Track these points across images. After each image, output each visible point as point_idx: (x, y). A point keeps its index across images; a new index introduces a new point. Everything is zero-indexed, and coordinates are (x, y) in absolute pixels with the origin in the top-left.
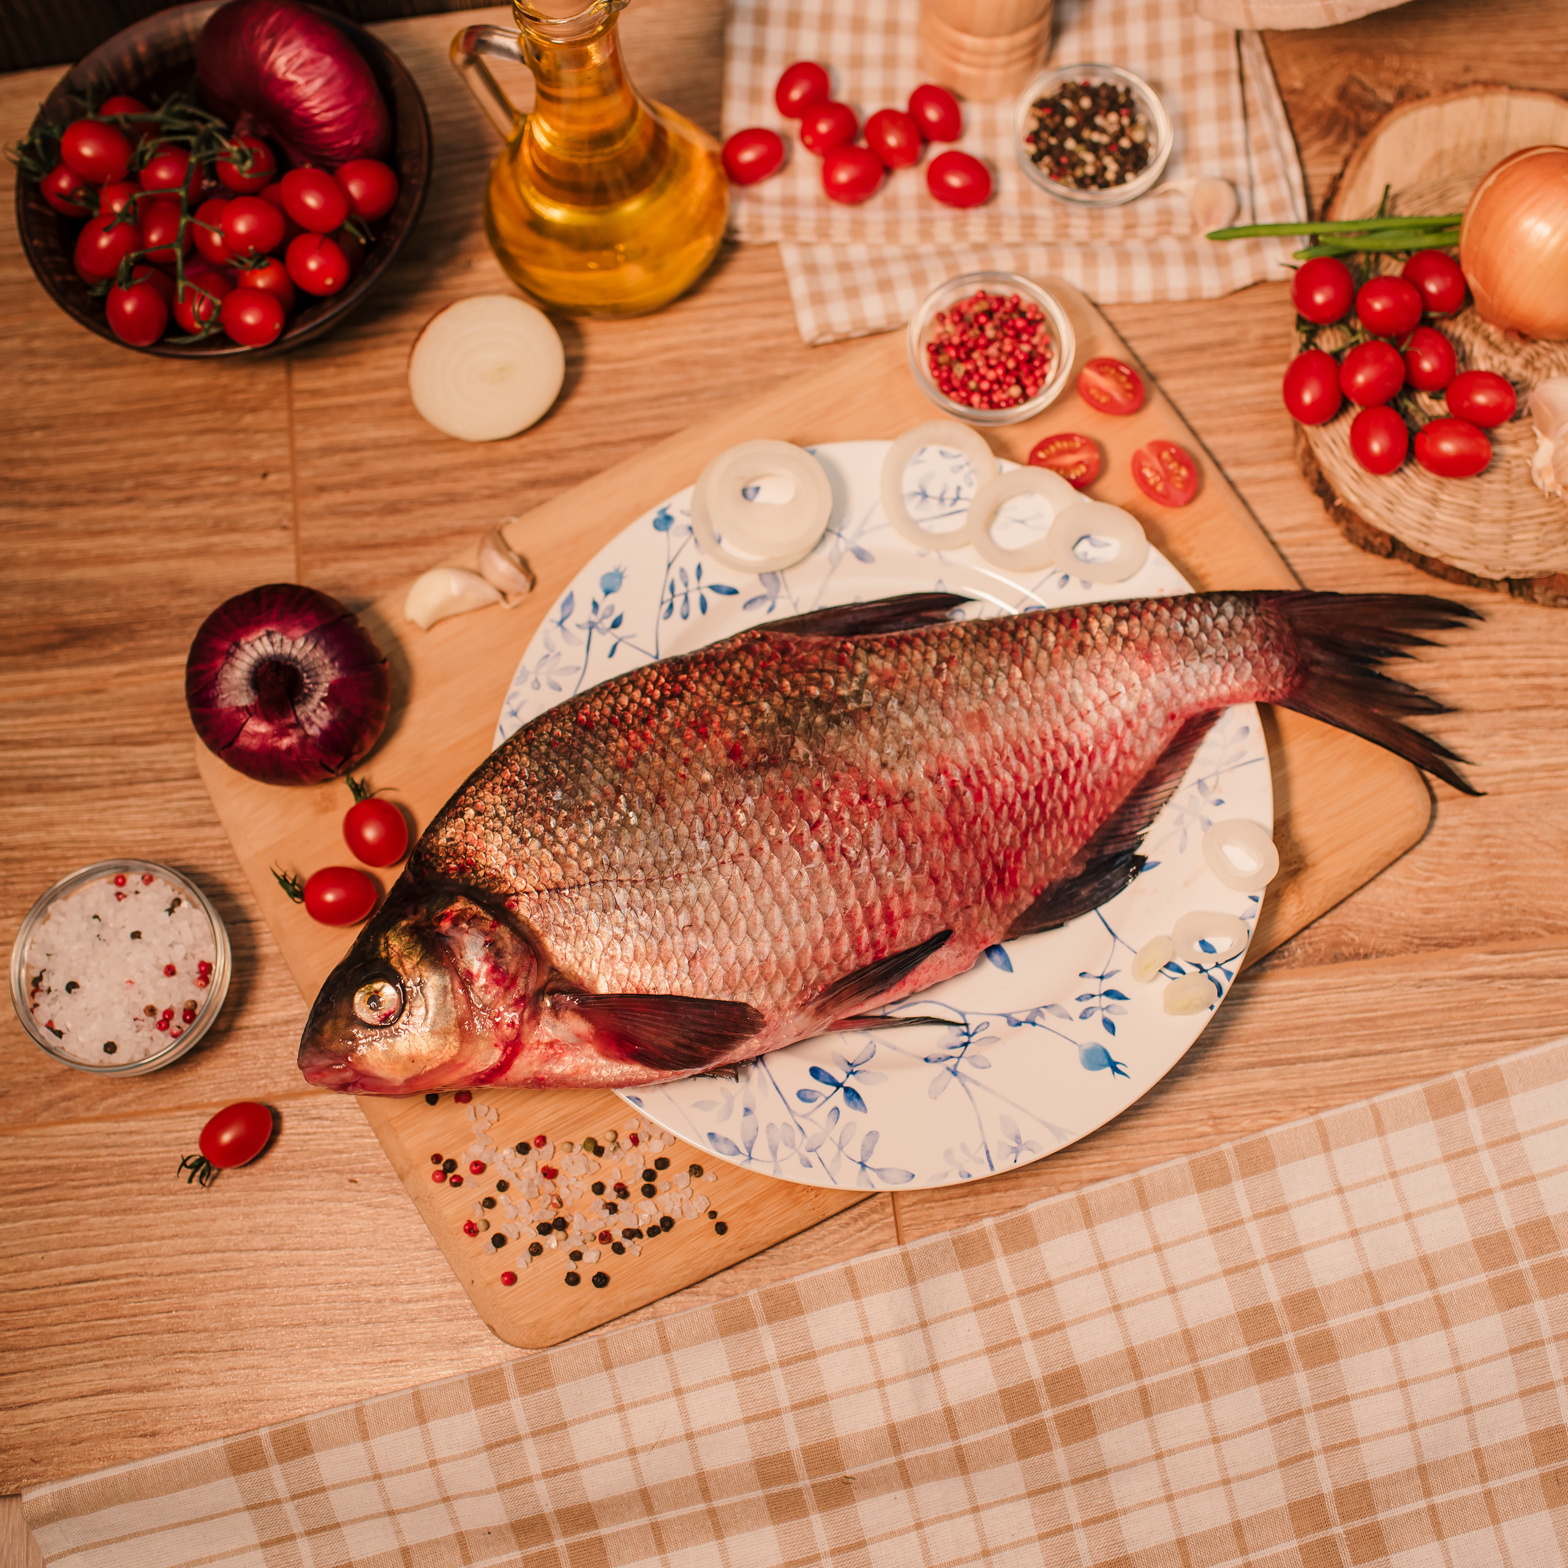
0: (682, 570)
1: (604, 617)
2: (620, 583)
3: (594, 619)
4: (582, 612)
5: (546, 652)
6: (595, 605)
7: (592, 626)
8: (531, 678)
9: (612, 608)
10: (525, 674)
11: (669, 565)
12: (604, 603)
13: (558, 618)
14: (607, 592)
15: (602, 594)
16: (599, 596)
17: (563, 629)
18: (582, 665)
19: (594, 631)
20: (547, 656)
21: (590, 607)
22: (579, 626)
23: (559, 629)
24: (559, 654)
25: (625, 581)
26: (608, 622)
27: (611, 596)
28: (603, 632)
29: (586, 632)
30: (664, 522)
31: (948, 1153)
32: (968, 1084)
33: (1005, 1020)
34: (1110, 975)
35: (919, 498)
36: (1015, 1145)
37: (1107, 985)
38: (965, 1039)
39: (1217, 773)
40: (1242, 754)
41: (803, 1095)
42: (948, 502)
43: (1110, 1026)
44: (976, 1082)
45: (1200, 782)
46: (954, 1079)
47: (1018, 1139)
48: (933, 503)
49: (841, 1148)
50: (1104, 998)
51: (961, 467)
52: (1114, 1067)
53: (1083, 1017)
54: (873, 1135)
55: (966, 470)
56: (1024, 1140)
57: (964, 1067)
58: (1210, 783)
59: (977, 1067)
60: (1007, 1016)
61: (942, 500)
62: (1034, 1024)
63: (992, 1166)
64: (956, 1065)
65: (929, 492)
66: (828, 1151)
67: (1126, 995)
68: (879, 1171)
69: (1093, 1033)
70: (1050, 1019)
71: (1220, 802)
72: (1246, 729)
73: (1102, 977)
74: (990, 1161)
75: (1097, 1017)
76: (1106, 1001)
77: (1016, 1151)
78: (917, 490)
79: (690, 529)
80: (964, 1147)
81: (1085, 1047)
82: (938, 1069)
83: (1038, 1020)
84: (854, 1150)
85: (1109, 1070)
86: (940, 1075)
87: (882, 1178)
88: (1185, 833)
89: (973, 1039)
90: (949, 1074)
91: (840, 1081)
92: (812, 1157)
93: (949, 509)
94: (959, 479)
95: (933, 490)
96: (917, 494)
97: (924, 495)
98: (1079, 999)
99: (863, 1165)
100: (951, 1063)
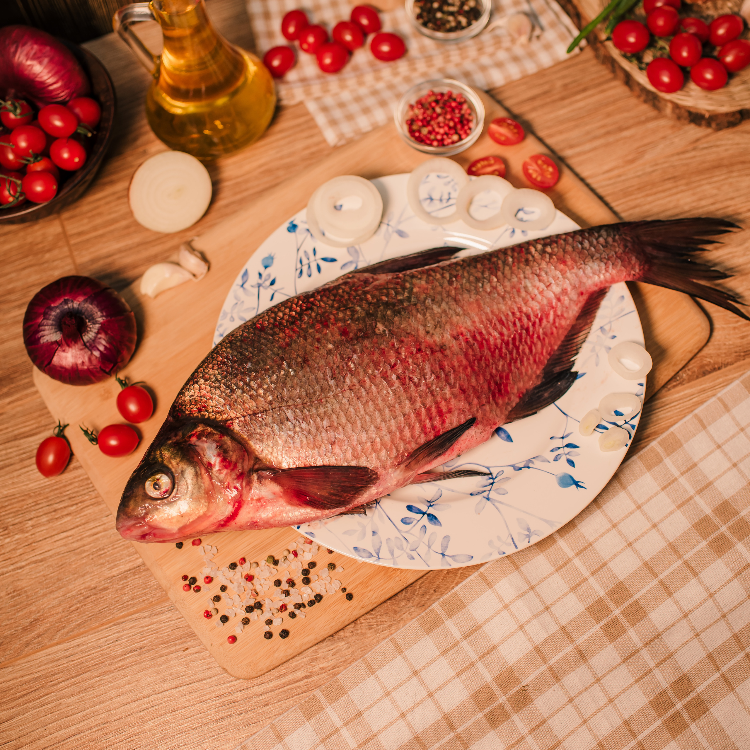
0: (305, 252)
1: (266, 280)
2: (272, 262)
3: (260, 281)
4: (253, 279)
5: (235, 301)
6: (260, 275)
7: (259, 286)
8: (229, 316)
9: (269, 275)
10: (225, 314)
11: (298, 250)
12: (265, 273)
13: (241, 283)
14: (266, 267)
15: (263, 268)
16: (262, 270)
17: (244, 289)
18: (256, 306)
19: (261, 288)
20: (236, 304)
21: (258, 276)
22: (252, 286)
23: (241, 289)
24: (243, 302)
25: (275, 261)
26: (268, 283)
27: (268, 269)
28: (266, 288)
29: (257, 289)
30: (293, 228)
31: (490, 542)
32: (496, 504)
33: (512, 468)
34: (567, 436)
35: (429, 201)
36: (528, 533)
37: (566, 441)
38: (491, 481)
39: (610, 322)
40: (622, 310)
41: (404, 521)
42: (444, 201)
43: (571, 463)
44: (501, 502)
45: (601, 328)
46: (488, 502)
47: (528, 530)
48: (436, 202)
49: (429, 547)
50: (565, 448)
51: (449, 182)
52: (577, 484)
53: (556, 460)
54: (447, 538)
55: (452, 183)
56: (532, 530)
57: (492, 495)
58: (607, 328)
59: (500, 494)
60: (513, 466)
61: (441, 200)
62: (529, 467)
63: (516, 546)
64: (488, 495)
65: (434, 197)
66: (422, 549)
67: (578, 445)
68: (452, 557)
69: (563, 468)
70: (537, 464)
71: (614, 337)
72: (623, 297)
73: (563, 438)
74: (514, 544)
75: (563, 459)
76: (567, 450)
77: (529, 536)
78: (427, 196)
79: (308, 230)
80: (499, 538)
81: (559, 476)
82: (479, 498)
83: (531, 465)
84: (437, 547)
85: (574, 486)
86: (480, 501)
87: (455, 560)
88: (597, 356)
89: (495, 481)
90: (485, 500)
91: (424, 511)
92: (414, 554)
93: (445, 205)
94: (449, 189)
95: (436, 196)
96: (427, 199)
97: (431, 199)
98: (552, 451)
99: (443, 555)
100: (485, 494)
